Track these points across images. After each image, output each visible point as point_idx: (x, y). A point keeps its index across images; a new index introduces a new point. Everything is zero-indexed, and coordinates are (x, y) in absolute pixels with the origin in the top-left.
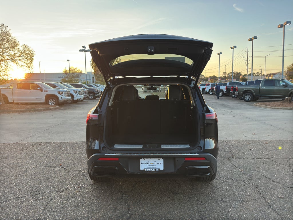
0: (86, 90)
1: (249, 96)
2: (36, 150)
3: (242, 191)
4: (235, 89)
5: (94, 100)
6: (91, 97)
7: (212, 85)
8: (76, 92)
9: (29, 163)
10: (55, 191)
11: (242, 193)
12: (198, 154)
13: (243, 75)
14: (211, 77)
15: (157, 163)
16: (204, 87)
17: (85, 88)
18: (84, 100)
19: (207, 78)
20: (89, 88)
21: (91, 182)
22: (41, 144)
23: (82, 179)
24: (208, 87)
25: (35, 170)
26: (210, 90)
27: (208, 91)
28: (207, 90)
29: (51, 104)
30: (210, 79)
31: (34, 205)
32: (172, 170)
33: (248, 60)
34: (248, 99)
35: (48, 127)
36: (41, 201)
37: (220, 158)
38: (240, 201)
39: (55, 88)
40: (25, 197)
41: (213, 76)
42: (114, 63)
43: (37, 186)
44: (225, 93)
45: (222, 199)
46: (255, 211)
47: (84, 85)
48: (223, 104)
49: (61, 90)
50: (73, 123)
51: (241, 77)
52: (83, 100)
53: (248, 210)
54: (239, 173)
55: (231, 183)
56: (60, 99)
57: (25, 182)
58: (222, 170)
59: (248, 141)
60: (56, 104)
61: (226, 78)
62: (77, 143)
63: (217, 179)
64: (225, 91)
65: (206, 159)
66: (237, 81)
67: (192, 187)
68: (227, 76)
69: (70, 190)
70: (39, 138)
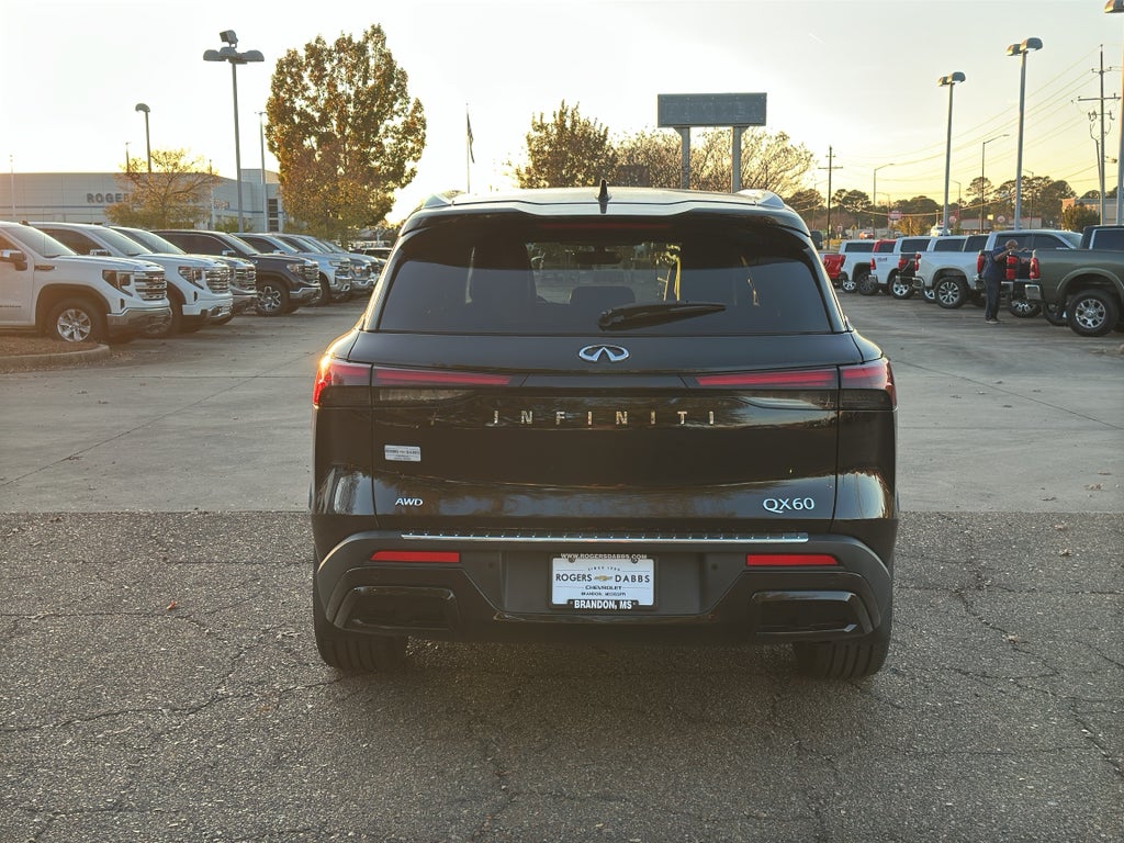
0: (243, 264)
1: (1097, 306)
2: (41, 545)
3: (1004, 720)
4: (1024, 271)
5: (287, 322)
6: (269, 303)
7: (906, 245)
8: (193, 274)
9: (20, 600)
10: (166, 706)
11: (1000, 726)
12: (806, 540)
13: (1080, 194)
14: (905, 207)
15: (626, 578)
16: (865, 258)
17: (240, 254)
18: (235, 321)
19: (885, 209)
20: (259, 254)
21: (324, 672)
22: (58, 518)
23: (280, 663)
24: (883, 255)
25: (58, 625)
26: (894, 272)
27: (883, 279)
28: (881, 274)
29: (66, 333)
30: (898, 216)
31: (83, 759)
32: (689, 606)
33: (1102, 114)
34: (1090, 322)
35: (74, 444)
36: (112, 745)
37: (915, 588)
38: (989, 753)
39: (88, 253)
40: (35, 727)
41: (914, 201)
42: (386, 122)
43: (80, 688)
44: (973, 291)
45: (910, 746)
46: (1051, 790)
47: (232, 238)
48: (959, 348)
49: (117, 261)
50: (194, 429)
51: (1066, 204)
52: (228, 318)
53: (1021, 786)
54: (999, 649)
55: (958, 686)
56: (116, 309)
57: (23, 671)
58: (921, 636)
59: (1061, 517)
60: (94, 338)
61: (986, 211)
62: (233, 519)
63: (895, 672)
64: (973, 277)
65: (840, 562)
66: (1048, 227)
67: (777, 699)
68: (991, 197)
69: (232, 702)
70: (41, 492)
